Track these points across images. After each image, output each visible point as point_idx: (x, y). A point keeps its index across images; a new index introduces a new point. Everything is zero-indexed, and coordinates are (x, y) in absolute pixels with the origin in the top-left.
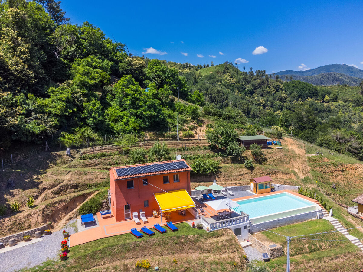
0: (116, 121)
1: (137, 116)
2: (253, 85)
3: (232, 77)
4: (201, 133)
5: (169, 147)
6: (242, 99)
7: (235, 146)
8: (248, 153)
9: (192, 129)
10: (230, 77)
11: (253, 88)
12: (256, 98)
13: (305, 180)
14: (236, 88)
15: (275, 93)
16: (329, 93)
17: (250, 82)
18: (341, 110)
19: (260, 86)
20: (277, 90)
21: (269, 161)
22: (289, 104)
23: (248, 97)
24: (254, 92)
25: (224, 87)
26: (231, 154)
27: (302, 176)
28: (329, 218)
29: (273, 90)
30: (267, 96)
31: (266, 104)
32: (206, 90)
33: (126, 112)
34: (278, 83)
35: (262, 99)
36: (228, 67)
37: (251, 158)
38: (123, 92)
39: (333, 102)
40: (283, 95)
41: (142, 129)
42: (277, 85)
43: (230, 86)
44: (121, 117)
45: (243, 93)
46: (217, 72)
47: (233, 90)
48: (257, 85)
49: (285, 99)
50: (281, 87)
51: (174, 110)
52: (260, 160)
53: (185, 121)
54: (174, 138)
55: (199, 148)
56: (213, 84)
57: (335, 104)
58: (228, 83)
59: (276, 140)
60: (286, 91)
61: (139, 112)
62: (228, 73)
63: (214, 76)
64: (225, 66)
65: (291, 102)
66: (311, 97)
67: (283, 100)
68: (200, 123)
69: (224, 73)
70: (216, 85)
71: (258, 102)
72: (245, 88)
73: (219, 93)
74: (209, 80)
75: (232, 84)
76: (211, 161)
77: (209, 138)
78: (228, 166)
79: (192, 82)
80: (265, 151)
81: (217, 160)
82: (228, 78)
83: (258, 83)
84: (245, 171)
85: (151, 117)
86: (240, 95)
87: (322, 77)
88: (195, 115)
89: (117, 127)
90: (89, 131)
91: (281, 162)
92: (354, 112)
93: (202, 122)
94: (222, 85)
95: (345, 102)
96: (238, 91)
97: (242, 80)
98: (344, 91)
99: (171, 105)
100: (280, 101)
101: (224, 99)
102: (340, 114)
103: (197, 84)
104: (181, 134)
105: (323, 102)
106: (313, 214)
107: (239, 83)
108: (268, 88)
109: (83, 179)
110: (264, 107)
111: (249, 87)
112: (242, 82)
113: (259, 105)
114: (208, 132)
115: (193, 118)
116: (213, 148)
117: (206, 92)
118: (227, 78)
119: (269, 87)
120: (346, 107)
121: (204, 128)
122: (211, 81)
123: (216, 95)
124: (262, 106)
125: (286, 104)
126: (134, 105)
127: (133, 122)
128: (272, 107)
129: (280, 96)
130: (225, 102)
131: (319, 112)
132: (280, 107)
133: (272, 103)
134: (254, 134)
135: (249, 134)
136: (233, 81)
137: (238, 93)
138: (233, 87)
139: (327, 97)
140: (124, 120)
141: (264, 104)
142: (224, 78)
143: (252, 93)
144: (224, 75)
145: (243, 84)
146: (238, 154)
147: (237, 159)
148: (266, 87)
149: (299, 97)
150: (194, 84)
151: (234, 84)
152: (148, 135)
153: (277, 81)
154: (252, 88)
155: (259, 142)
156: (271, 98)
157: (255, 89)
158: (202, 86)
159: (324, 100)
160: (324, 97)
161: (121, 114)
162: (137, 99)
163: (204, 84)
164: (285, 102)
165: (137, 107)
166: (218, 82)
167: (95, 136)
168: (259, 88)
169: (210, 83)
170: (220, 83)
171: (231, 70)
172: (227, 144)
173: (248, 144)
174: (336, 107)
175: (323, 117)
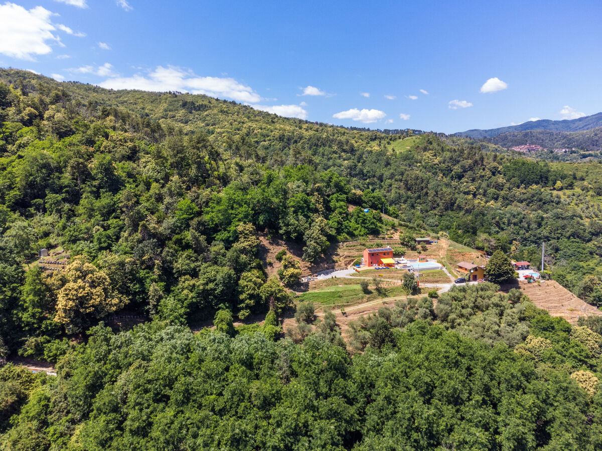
0: (355, 230)
1: (365, 227)
2: (463, 167)
3: (435, 155)
4: (397, 236)
5: (382, 243)
6: (447, 185)
7: (413, 243)
8: (419, 246)
9: (392, 234)
10: (433, 156)
11: (462, 171)
12: (465, 184)
13: (442, 258)
14: (439, 170)
15: (491, 177)
16: (563, 178)
17: (458, 162)
18: (574, 201)
19: (471, 168)
20: (494, 174)
21: (429, 250)
22: (507, 192)
23: (454, 183)
24: (463, 176)
25: (424, 170)
26: (410, 246)
27: (442, 257)
28: (444, 269)
29: (488, 173)
30: (479, 181)
31: (477, 192)
32: (401, 175)
33: (359, 225)
34: (495, 164)
35: (472, 185)
36: (431, 140)
37: (421, 248)
38: (358, 216)
39: (567, 189)
40: (501, 179)
41: (368, 234)
42: (494, 167)
43: (433, 168)
44: (357, 228)
45: (448, 178)
46: (416, 148)
47: (435, 174)
48: (467, 167)
49: (503, 186)
50: (499, 169)
51: (382, 223)
52: (425, 249)
53: (388, 230)
54: (384, 238)
55: (396, 244)
56: (410, 166)
57: (568, 192)
58: (430, 164)
59: (436, 240)
60: (505, 175)
61: (366, 226)
62: (430, 150)
63: (412, 156)
64: (427, 139)
65: (510, 190)
66: (537, 183)
67: (499, 187)
68: (396, 230)
69: (425, 149)
70: (414, 168)
71: (468, 190)
72: (452, 171)
73: (417, 179)
74: (405, 160)
75: (435, 165)
76: (402, 249)
77: (400, 239)
78: (409, 252)
79: (383, 164)
80: (427, 246)
81: (404, 249)
82: (430, 157)
83: (468, 164)
84: (417, 254)
85: (372, 228)
86: (445, 180)
87: (596, 135)
88: (393, 227)
89: (356, 233)
90: (346, 235)
91: (434, 251)
92: (592, 203)
93: (397, 230)
94: (421, 167)
95: (583, 190)
96: (442, 175)
97: (448, 160)
98: (597, 170)
99: (380, 220)
100: (496, 189)
101: (422, 187)
102: (571, 206)
103: (389, 167)
104: (386, 236)
105: (554, 189)
106: (438, 268)
107: (444, 163)
108: (481, 171)
109: (350, 254)
110: (475, 195)
111: (457, 169)
112: (448, 162)
113: (467, 193)
114: (400, 236)
115: (393, 228)
116: (402, 244)
117: (400, 177)
118: (428, 157)
119: (484, 169)
120: (582, 197)
121: (398, 233)
122: (407, 162)
123: (413, 182)
124: (473, 194)
125: (502, 193)
126: (364, 222)
127: (363, 231)
128: (484, 195)
129: (496, 182)
130: (425, 190)
131: (544, 203)
132: (495, 196)
133: (485, 191)
134: (424, 237)
135: (421, 237)
136: (436, 161)
137: (442, 177)
138: (436, 169)
139: (559, 184)
140: (359, 230)
141: (475, 192)
142: (424, 158)
143: (460, 177)
144: (425, 153)
145: (450, 165)
146: (415, 247)
147: (414, 249)
148: (480, 169)
149: (522, 183)
150: (386, 166)
151: (438, 165)
152: (371, 237)
153: (494, 161)
154: (460, 170)
155: (424, 241)
156: (484, 185)
157: (465, 171)
158: (395, 170)
159: (555, 187)
160: (554, 183)
161: (357, 226)
162: (365, 219)
163: (398, 167)
164: (502, 190)
165: (365, 223)
166: (417, 162)
167: (348, 237)
168: (469, 170)
169: (406, 165)
170: (419, 164)
171: (435, 145)
172: (409, 242)
173: (419, 242)
174: (569, 197)
175: (548, 210)
